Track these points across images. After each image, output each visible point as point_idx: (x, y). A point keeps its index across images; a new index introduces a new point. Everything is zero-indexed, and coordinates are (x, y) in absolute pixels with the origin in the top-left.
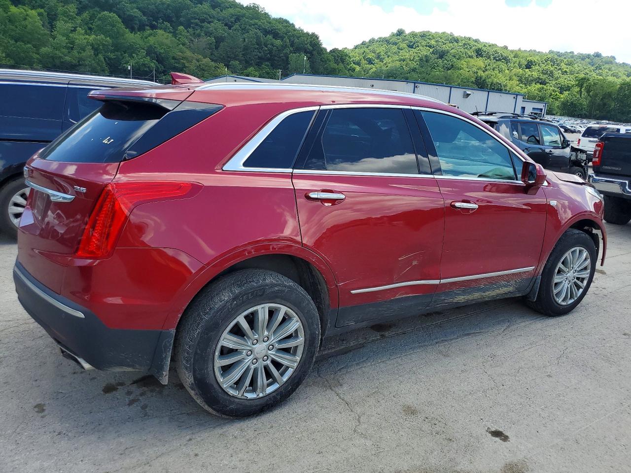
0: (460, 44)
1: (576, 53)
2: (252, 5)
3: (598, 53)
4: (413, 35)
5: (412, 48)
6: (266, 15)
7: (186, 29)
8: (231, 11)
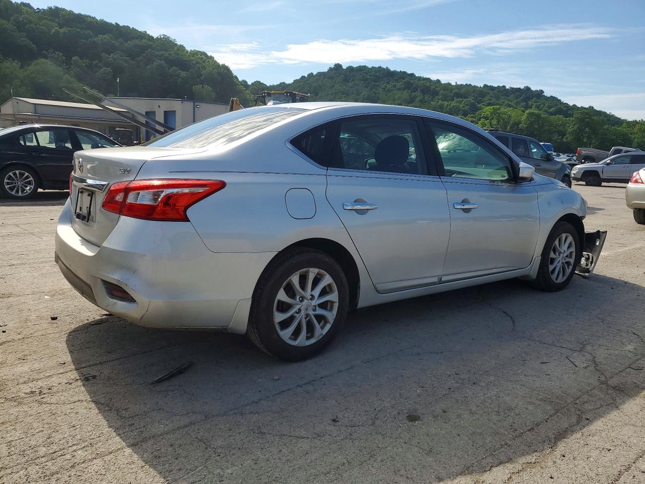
0: (395, 78)
1: (507, 87)
2: (162, 37)
3: (527, 87)
4: (350, 69)
5: (349, 82)
6: (182, 48)
7: (81, 59)
8: (137, 42)
